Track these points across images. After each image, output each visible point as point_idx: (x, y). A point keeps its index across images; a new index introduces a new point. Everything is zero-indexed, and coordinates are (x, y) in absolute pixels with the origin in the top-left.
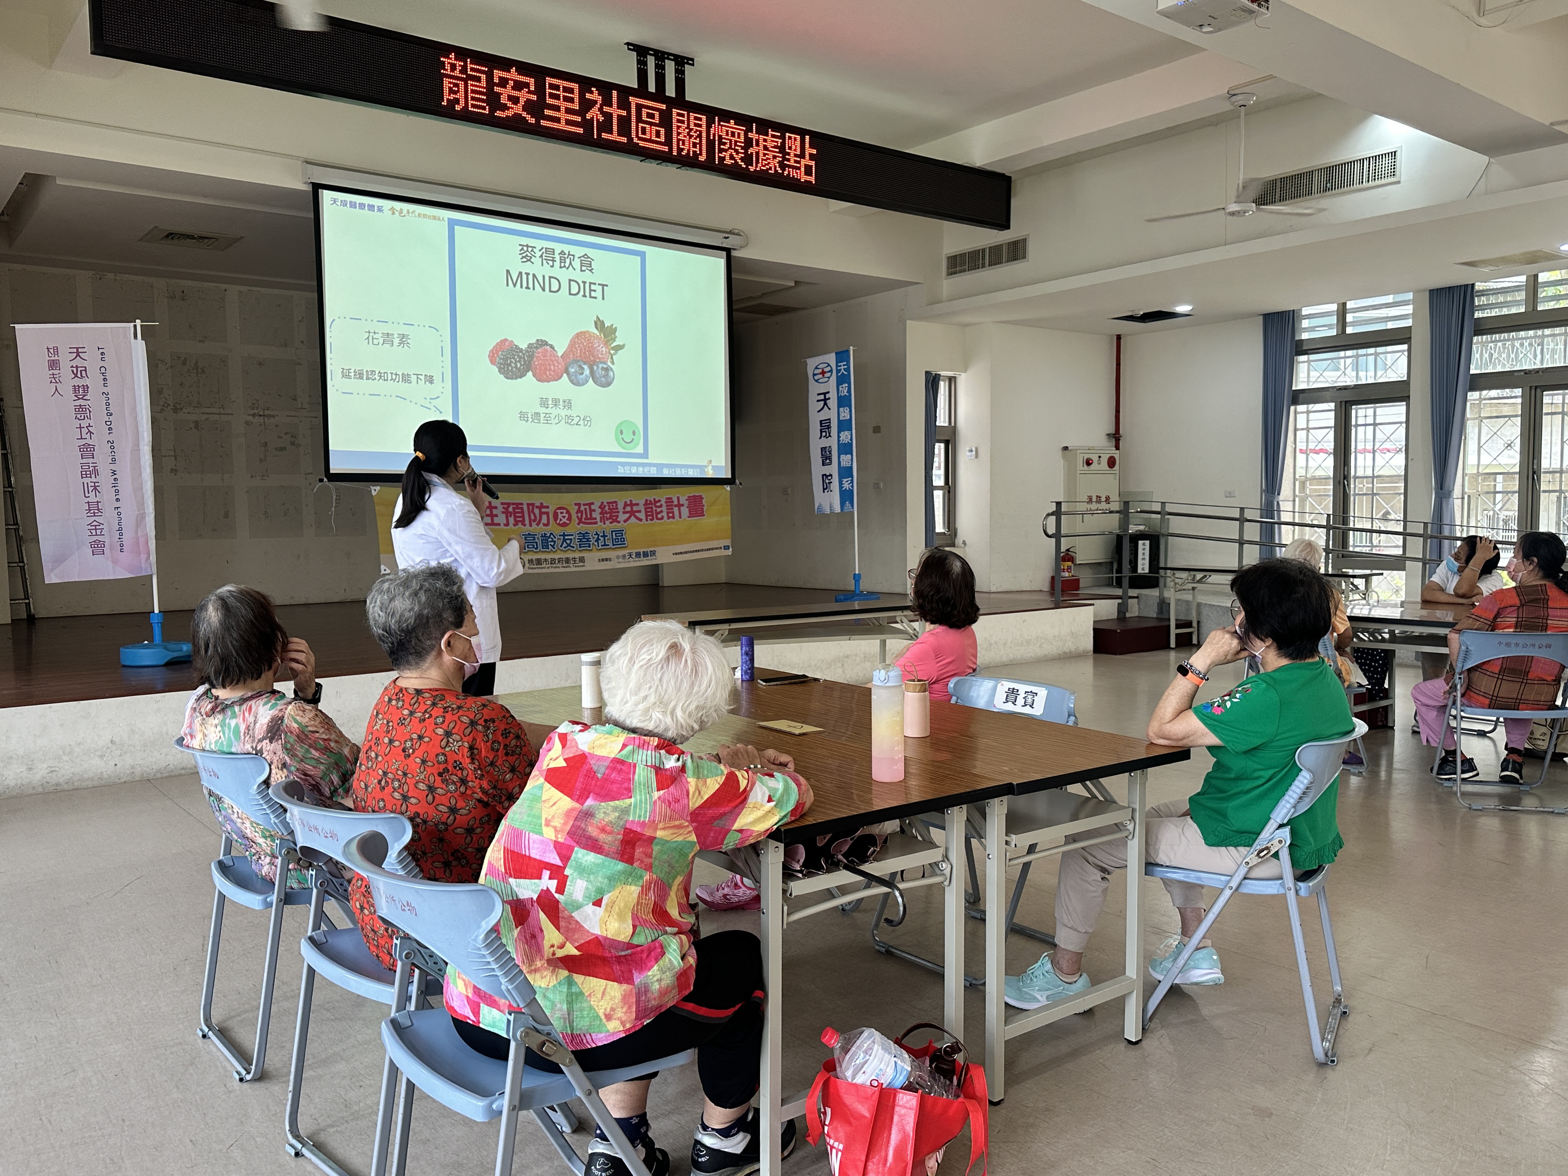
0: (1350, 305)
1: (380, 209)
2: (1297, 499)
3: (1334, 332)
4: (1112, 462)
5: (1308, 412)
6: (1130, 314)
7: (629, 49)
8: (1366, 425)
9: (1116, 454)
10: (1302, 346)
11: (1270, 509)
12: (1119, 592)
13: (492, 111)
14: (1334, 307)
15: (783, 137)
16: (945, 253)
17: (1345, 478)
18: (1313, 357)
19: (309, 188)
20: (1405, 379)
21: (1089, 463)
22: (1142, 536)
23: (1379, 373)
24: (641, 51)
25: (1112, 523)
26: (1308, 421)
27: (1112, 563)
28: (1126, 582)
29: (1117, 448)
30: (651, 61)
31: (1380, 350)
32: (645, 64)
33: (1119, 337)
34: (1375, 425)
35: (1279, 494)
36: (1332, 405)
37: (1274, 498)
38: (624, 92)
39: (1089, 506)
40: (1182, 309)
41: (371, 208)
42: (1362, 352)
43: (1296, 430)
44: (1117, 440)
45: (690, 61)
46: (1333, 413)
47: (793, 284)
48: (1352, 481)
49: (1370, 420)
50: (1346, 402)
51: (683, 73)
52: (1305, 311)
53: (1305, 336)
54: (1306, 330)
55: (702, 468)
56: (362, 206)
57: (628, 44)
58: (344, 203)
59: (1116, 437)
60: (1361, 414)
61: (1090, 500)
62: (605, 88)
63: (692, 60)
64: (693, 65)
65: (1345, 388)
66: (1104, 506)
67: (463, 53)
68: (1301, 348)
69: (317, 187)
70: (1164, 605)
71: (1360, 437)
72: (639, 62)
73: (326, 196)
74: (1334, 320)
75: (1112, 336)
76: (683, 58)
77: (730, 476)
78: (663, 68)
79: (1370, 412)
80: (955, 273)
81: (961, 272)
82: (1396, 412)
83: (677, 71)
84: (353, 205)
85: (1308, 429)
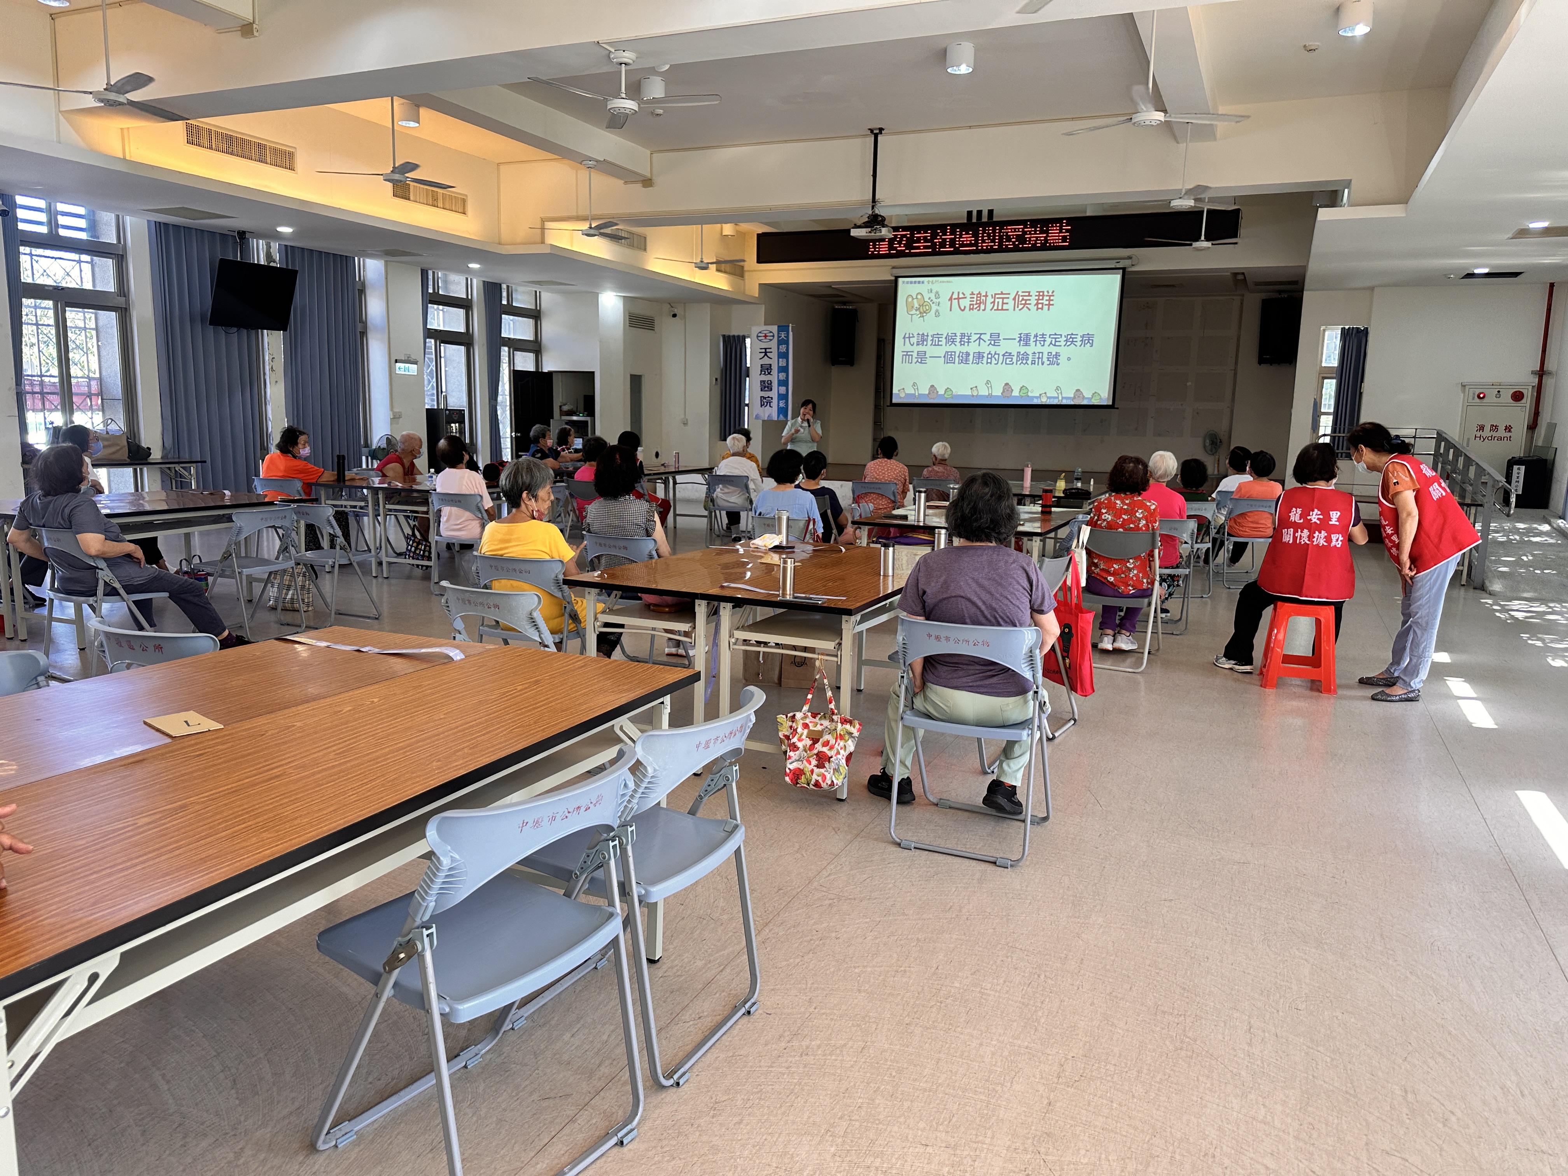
1: (923, 282)
4: (1518, 397)
9: (1526, 389)
13: (889, 250)
19: (893, 278)
21: (1481, 397)
22: (1519, 462)
33: (1552, 285)
38: (954, 227)
41: (919, 282)
44: (1541, 377)
55: (1091, 399)
56: (915, 282)
58: (907, 283)
59: (1541, 373)
61: (1481, 429)
62: (943, 227)
66: (1501, 434)
69: (897, 278)
73: (901, 280)
75: (1546, 284)
77: (1110, 404)
84: (911, 283)
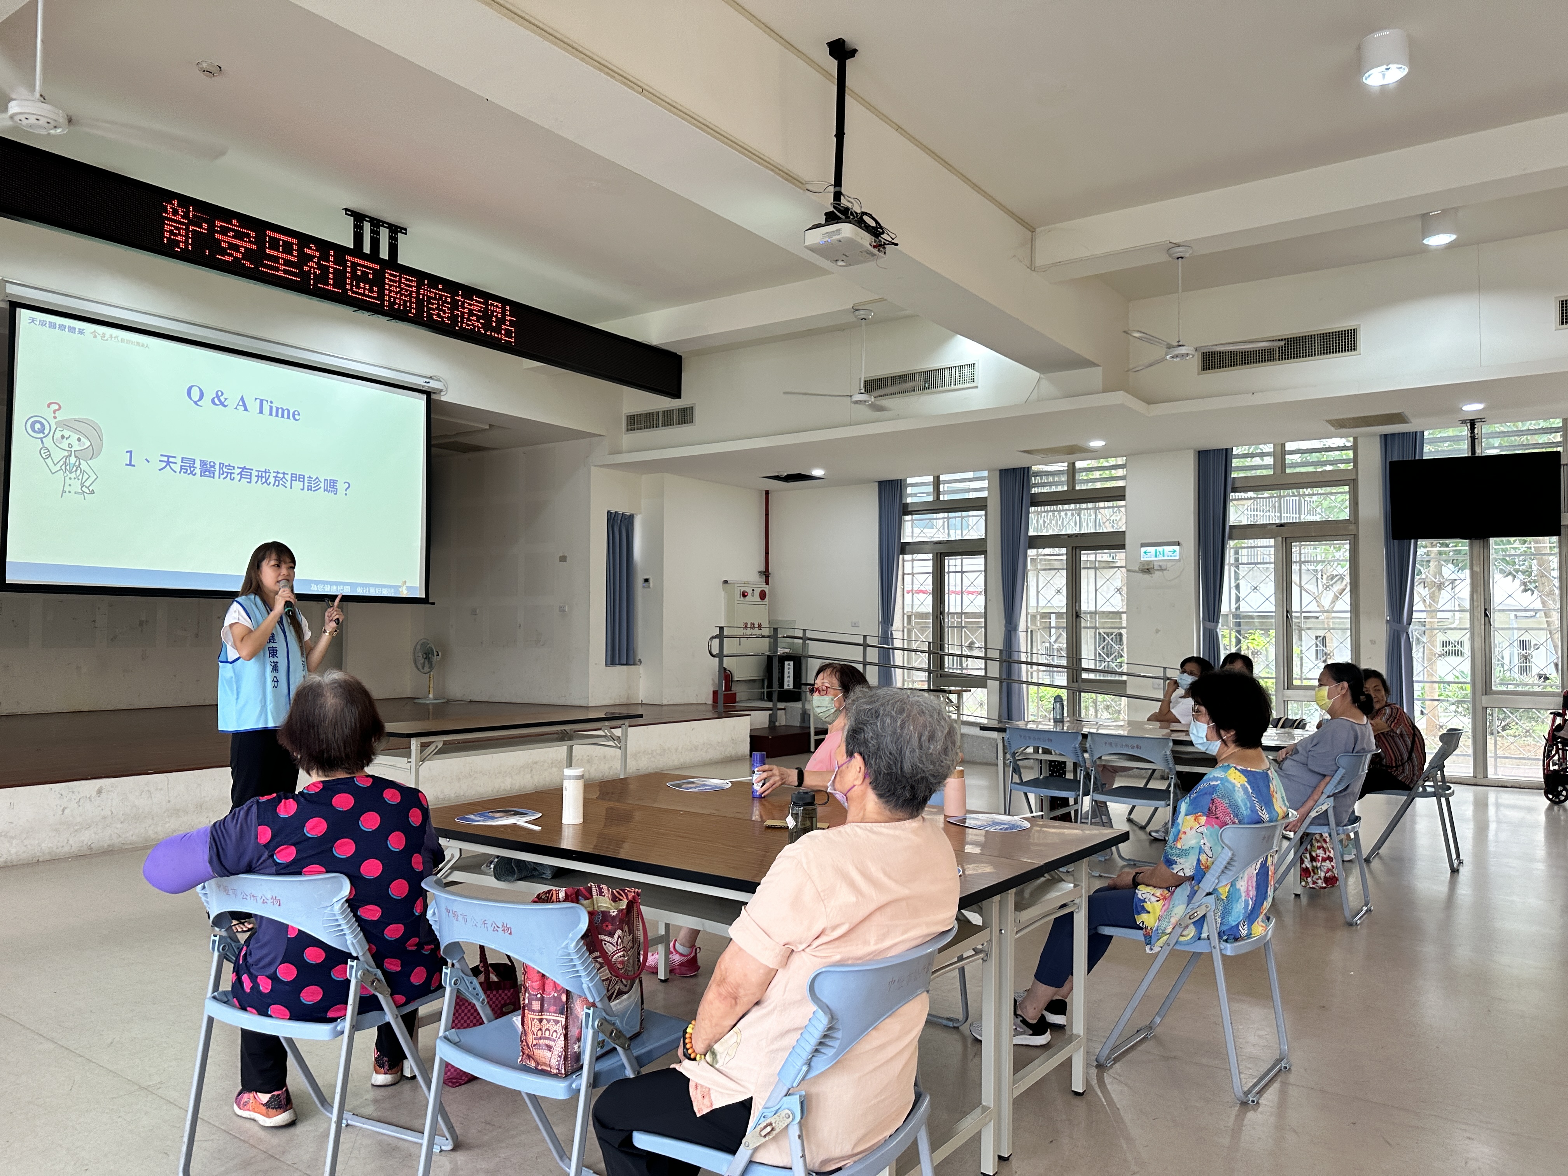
0: (942, 478)
1: (81, 332)
2: (905, 630)
3: (931, 498)
4: (763, 595)
5: (913, 560)
6: (776, 474)
7: (346, 214)
8: (955, 572)
9: (766, 589)
10: (907, 508)
11: (886, 637)
12: (770, 705)
14: (930, 479)
15: (486, 303)
16: (624, 412)
17: (941, 614)
18: (915, 517)
19: (6, 306)
20: (983, 537)
21: (744, 595)
22: (788, 657)
23: (965, 532)
24: (358, 217)
25: (764, 646)
26: (913, 567)
27: (763, 680)
28: (775, 697)
29: (767, 583)
30: (367, 227)
31: (964, 514)
32: (362, 228)
33: (767, 493)
34: (962, 572)
35: (892, 625)
36: (930, 556)
37: (888, 628)
38: (341, 250)
39: (745, 631)
40: (817, 472)
41: (72, 329)
42: (952, 515)
43: (904, 574)
44: (767, 577)
45: (404, 230)
46: (931, 562)
47: (488, 427)
48: (946, 615)
49: (959, 569)
50: (941, 553)
51: (396, 239)
52: (910, 481)
53: (909, 500)
54: (911, 495)
55: (396, 588)
56: (62, 327)
57: (346, 210)
58: (43, 323)
59: (766, 574)
60: (952, 563)
61: (746, 627)
62: (324, 246)
63: (405, 229)
64: (405, 234)
65: (940, 543)
66: (756, 631)
67: (185, 201)
68: (906, 510)
69: (11, 306)
70: (805, 716)
71: (952, 582)
72: (355, 226)
73: (24, 316)
74: (930, 489)
75: (762, 491)
76: (397, 227)
77: (424, 596)
78: (378, 233)
79: (958, 562)
80: (633, 430)
81: (638, 429)
82: (976, 563)
83: (390, 237)
84: (52, 325)
85: (913, 574)
